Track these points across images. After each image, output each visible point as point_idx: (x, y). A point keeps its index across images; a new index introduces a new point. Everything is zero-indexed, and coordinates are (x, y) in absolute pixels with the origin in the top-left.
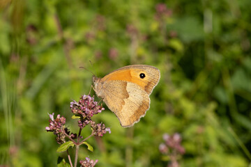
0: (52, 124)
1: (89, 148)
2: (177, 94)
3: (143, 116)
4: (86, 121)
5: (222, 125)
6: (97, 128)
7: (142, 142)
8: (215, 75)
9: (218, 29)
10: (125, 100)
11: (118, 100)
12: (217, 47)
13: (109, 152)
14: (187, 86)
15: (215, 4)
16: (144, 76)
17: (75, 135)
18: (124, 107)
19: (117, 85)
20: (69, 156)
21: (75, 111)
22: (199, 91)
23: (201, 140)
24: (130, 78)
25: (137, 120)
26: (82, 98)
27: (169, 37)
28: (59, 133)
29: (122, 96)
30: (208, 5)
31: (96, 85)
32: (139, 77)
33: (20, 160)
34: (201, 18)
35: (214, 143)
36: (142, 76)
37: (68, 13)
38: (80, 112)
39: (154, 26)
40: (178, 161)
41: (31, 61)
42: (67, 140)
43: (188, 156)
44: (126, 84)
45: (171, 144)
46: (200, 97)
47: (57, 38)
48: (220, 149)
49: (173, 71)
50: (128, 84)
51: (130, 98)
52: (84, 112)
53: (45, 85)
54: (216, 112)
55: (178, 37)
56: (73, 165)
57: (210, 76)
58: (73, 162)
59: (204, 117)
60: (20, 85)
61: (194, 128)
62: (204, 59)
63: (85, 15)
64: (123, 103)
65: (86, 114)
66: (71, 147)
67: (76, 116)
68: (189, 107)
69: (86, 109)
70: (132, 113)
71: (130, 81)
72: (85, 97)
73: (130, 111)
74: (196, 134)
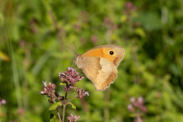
0: (45, 89)
1: (73, 107)
2: (141, 68)
3: (112, 83)
4: (70, 87)
5: (175, 91)
6: (79, 92)
7: (116, 104)
8: (170, 55)
9: (172, 21)
10: (99, 71)
11: (94, 71)
12: (171, 35)
13: (92, 112)
14: (150, 64)
15: (169, 3)
16: (113, 53)
17: (63, 97)
18: (98, 76)
19: (93, 60)
20: (58, 113)
21: (62, 79)
22: (158, 67)
23: (159, 102)
24: (103, 54)
25: (108, 86)
26: (67, 70)
27: (135, 27)
28: (51, 96)
29: (97, 68)
30: (165, 4)
31: (78, 60)
32: (109, 54)
33: (27, 118)
34: (159, 13)
35: (169, 105)
36: (112, 53)
37: (63, 11)
38: (66, 80)
39: (123, 18)
40: (142, 118)
41: (35, 46)
42: (57, 101)
43: (150, 115)
44: (99, 59)
45: (136, 105)
46: (159, 72)
47: (52, 28)
48: (174, 109)
49: (139, 52)
50: (101, 59)
51: (102, 69)
52: (68, 80)
53: (46, 65)
54: (171, 81)
55: (142, 27)
56: (62, 120)
57: (166, 56)
58: (61, 118)
59: (162, 85)
60: (26, 63)
61: (154, 94)
62: (162, 43)
63: (76, 13)
64: (98, 73)
65: (70, 82)
66: (59, 106)
67: (63, 83)
68: (150, 79)
69: (70, 78)
70: (104, 81)
71: (103, 57)
72: (69, 69)
73: (103, 79)
74: (156, 98)
